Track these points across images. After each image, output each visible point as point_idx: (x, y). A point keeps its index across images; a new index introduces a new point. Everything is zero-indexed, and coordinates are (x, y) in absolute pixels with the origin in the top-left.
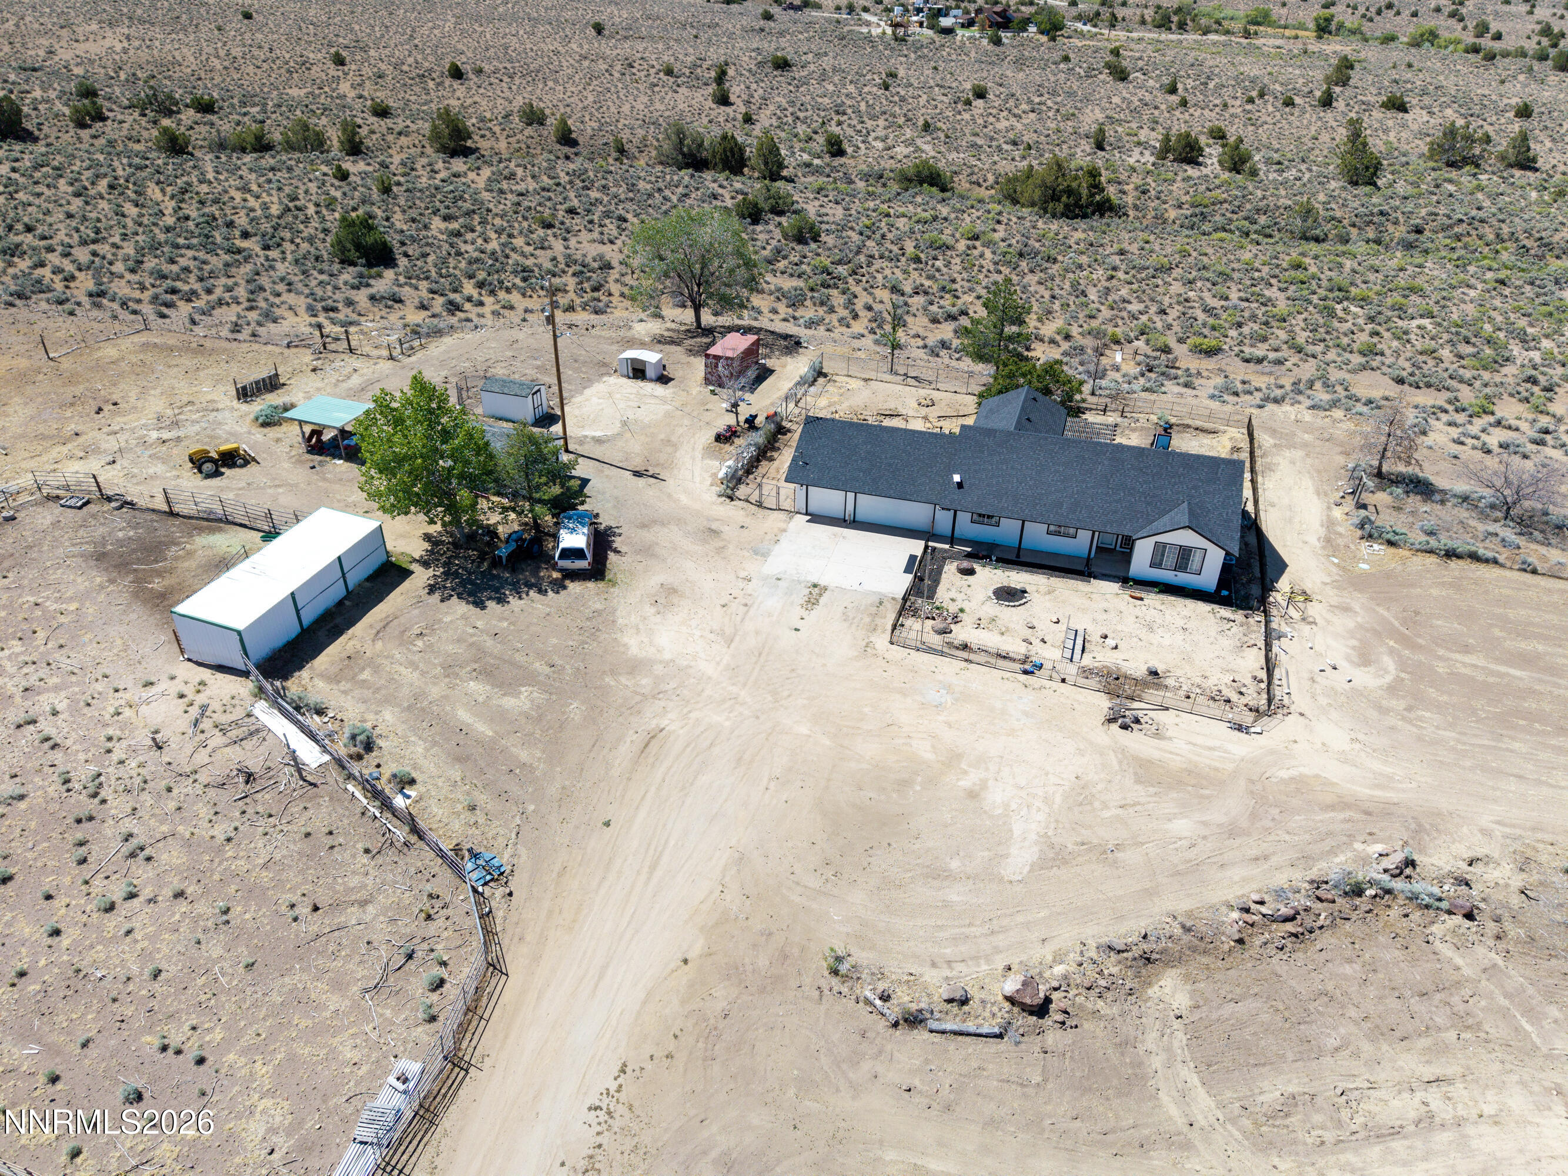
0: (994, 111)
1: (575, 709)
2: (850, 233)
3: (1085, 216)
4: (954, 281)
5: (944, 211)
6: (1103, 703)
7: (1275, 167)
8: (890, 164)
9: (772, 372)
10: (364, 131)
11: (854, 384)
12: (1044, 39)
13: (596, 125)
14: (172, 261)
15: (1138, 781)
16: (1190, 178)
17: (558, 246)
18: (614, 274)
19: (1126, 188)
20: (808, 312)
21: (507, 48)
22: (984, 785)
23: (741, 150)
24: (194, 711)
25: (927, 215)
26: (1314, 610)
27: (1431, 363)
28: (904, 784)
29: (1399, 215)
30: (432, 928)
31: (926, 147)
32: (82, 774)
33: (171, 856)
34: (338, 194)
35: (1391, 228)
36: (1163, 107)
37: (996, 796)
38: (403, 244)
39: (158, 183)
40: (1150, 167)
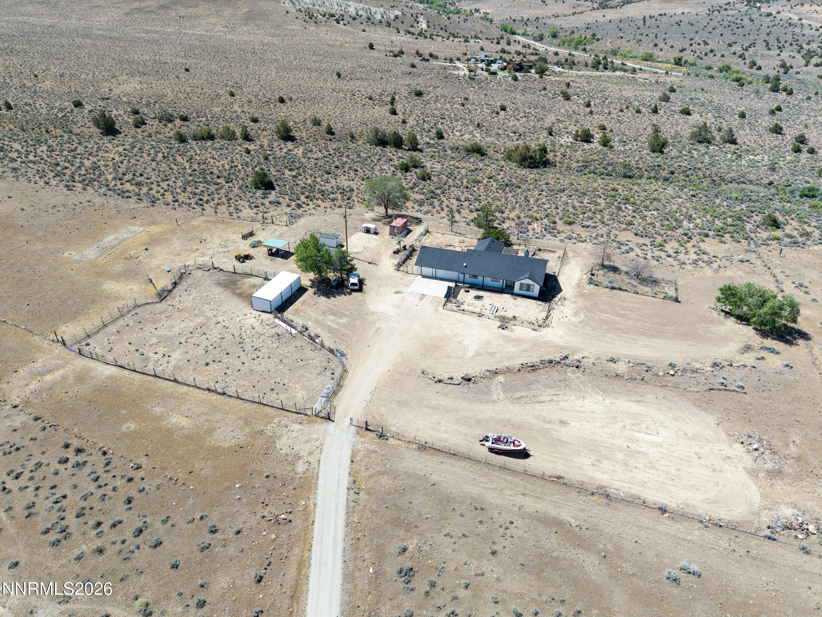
0: (508, 117)
1: (358, 322)
2: (443, 176)
3: (537, 167)
4: (480, 196)
5: (481, 165)
6: (499, 324)
7: (623, 144)
8: (462, 143)
9: (411, 231)
10: (249, 129)
11: (439, 235)
12: (537, 76)
13: (341, 125)
14: (197, 188)
15: (503, 340)
16: (584, 149)
17: (333, 181)
18: (355, 193)
19: (557, 154)
20: (425, 208)
21: (300, 86)
22: (463, 340)
23: (401, 139)
24: (260, 321)
25: (473, 168)
26: (566, 303)
27: (651, 227)
28: (443, 340)
29: (666, 167)
30: (330, 364)
31: (478, 135)
32: (237, 334)
33: (264, 350)
34: (248, 160)
35: (661, 172)
36: (582, 114)
37: (466, 342)
38: (276, 181)
39: (180, 155)
40: (569, 144)
